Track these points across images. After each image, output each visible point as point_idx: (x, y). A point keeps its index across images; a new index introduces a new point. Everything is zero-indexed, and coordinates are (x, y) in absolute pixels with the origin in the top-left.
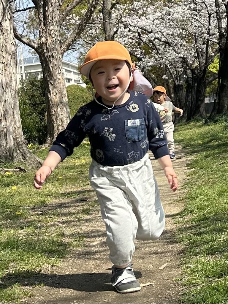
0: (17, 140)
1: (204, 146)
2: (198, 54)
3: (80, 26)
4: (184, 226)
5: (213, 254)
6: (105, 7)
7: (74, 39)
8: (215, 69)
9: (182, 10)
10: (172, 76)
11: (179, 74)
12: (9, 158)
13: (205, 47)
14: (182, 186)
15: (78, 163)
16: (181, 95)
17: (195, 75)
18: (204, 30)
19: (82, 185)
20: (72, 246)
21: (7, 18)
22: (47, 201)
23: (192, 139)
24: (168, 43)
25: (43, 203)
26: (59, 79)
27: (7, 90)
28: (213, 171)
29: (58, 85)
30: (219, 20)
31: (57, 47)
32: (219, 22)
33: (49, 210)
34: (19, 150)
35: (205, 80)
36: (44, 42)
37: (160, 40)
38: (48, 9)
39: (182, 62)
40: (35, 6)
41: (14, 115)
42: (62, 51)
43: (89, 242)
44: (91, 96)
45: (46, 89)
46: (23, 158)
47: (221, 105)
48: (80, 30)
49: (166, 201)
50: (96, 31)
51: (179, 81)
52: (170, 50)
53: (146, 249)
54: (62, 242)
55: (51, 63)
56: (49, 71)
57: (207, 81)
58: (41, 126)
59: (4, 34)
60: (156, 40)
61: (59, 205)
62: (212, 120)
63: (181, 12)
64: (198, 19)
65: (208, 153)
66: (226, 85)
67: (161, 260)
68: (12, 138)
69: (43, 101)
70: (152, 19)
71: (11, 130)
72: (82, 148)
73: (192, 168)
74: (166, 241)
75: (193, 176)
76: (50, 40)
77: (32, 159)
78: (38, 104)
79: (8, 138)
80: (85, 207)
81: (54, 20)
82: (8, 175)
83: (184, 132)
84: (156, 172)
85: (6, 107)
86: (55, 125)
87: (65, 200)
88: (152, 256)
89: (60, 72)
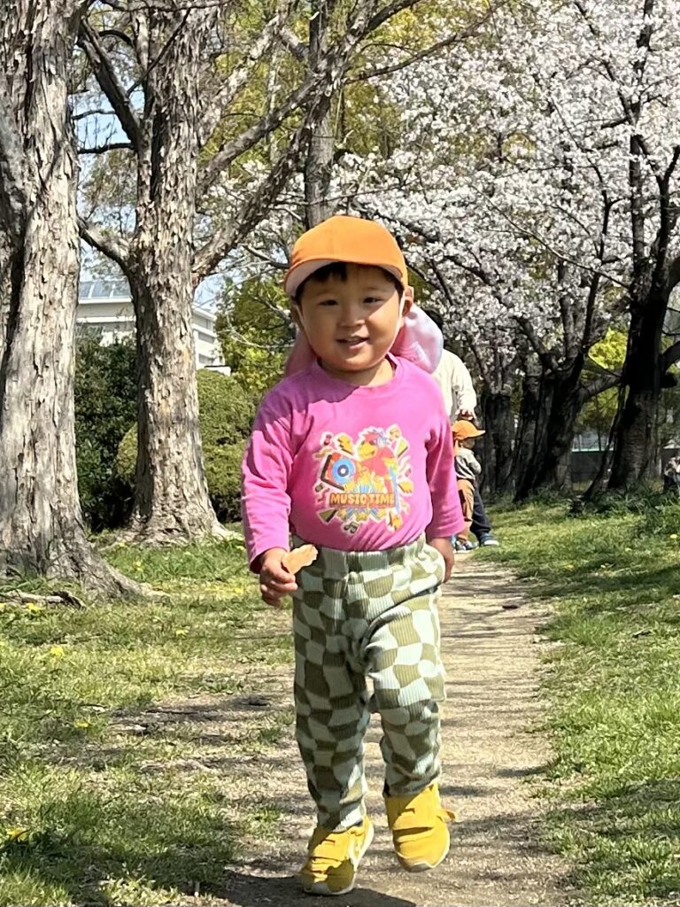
0: (62, 515)
1: (577, 576)
2: (564, 311)
3: (252, 210)
4: (564, 806)
5: (661, 897)
6: (313, 157)
7: (230, 243)
8: (601, 358)
9: (530, 184)
10: (482, 369)
11: (501, 365)
12: (35, 563)
13: (587, 294)
14: (534, 690)
15: (222, 594)
16: (502, 422)
17: (549, 371)
18: (588, 245)
19: (245, 660)
20: (249, 832)
21: (61, 172)
22: (156, 697)
23: (539, 555)
24: (482, 274)
25: (144, 700)
26: (180, 353)
27: (45, 374)
28: (620, 654)
29: (175, 369)
30: (637, 221)
31: (181, 262)
32: (637, 228)
33: (165, 723)
34: (65, 545)
35: (577, 387)
36: (147, 244)
37: (460, 264)
38: (166, 153)
39: (518, 332)
40: (129, 141)
41: (58, 443)
42: (196, 275)
43: (296, 825)
44: (250, 407)
45: (143, 377)
46: (74, 566)
47: (622, 463)
48: (251, 220)
49: (494, 728)
50: (280, 224)
51: (500, 385)
52: (484, 294)
53: (462, 863)
54: (219, 818)
55: (161, 305)
56: (155, 326)
57: (583, 392)
58: (104, 478)
59: (50, 214)
60: (449, 263)
61: (190, 711)
62: (592, 503)
63: (525, 190)
64: (574, 212)
65: (597, 600)
66: (643, 408)
67: (512, 897)
68: (47, 509)
69: (113, 408)
70: (443, 203)
71: (48, 487)
72: (229, 552)
73: (556, 640)
74: (516, 844)
75: (562, 663)
76: (164, 240)
77: (99, 573)
78: (99, 416)
79: (36, 506)
80: (268, 725)
81: (182, 185)
82: (33, 611)
83: (511, 530)
84: (449, 642)
85: (40, 420)
86: (156, 480)
87: (203, 700)
88: (482, 883)
89: (184, 332)
